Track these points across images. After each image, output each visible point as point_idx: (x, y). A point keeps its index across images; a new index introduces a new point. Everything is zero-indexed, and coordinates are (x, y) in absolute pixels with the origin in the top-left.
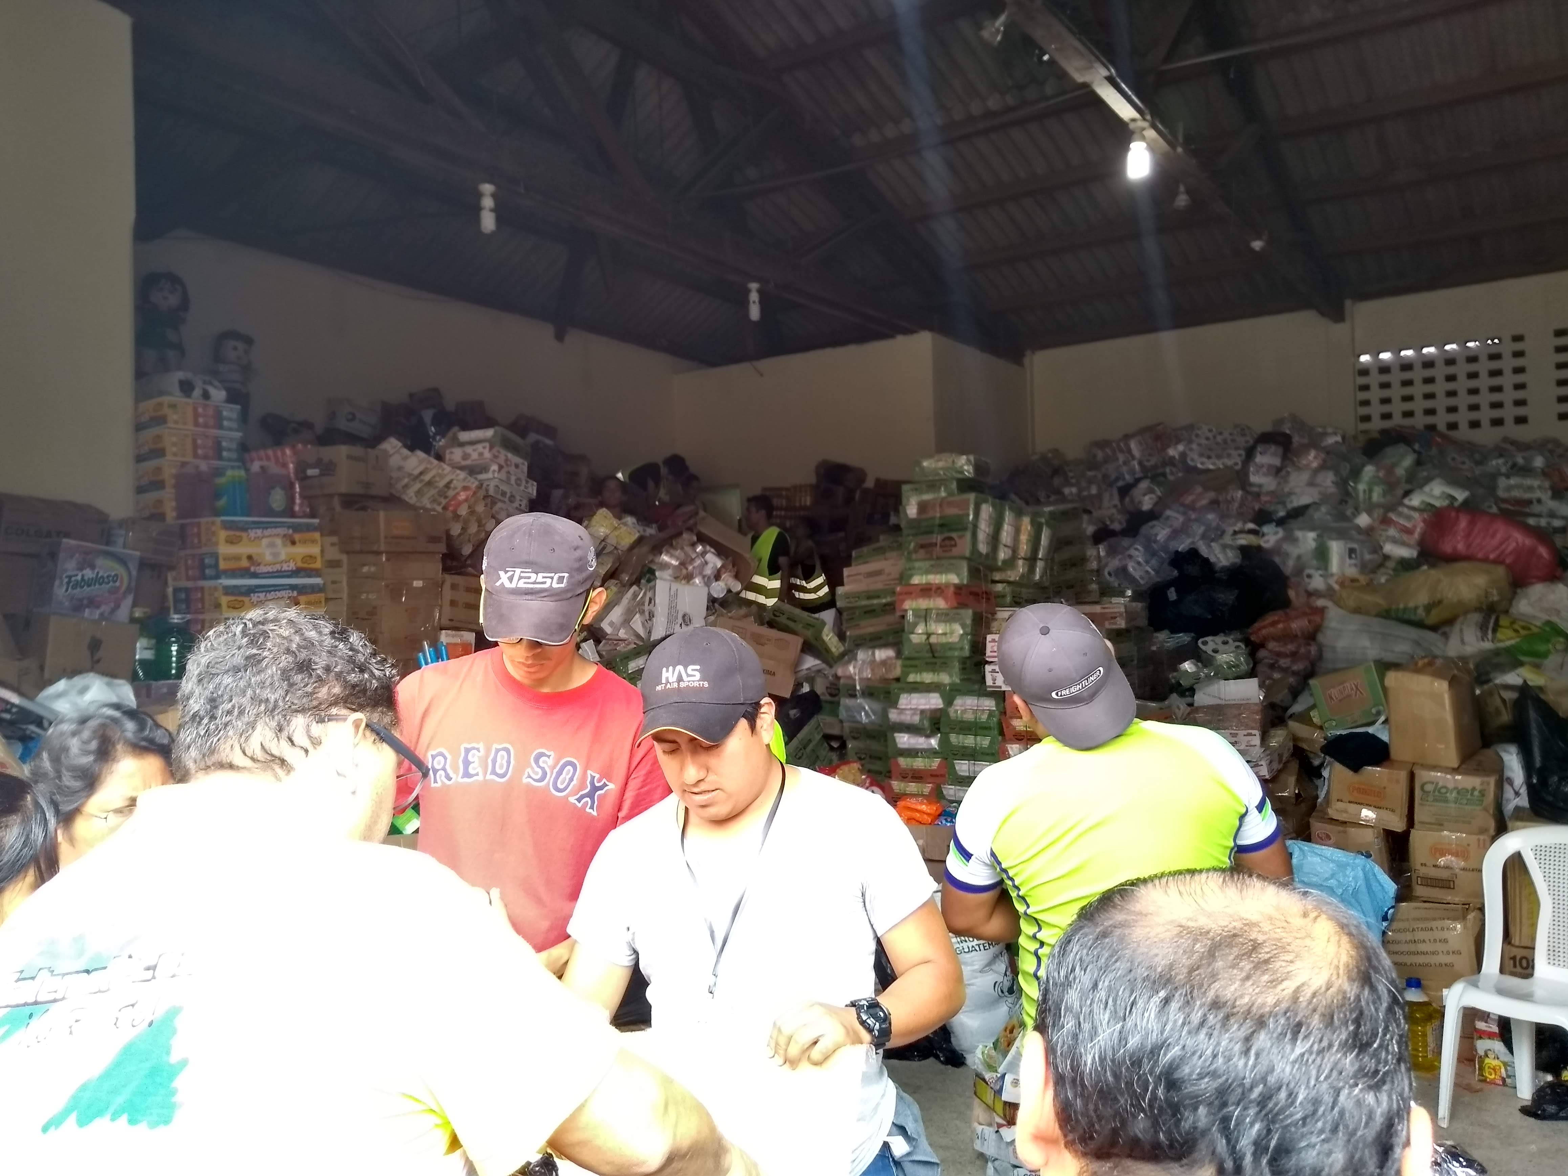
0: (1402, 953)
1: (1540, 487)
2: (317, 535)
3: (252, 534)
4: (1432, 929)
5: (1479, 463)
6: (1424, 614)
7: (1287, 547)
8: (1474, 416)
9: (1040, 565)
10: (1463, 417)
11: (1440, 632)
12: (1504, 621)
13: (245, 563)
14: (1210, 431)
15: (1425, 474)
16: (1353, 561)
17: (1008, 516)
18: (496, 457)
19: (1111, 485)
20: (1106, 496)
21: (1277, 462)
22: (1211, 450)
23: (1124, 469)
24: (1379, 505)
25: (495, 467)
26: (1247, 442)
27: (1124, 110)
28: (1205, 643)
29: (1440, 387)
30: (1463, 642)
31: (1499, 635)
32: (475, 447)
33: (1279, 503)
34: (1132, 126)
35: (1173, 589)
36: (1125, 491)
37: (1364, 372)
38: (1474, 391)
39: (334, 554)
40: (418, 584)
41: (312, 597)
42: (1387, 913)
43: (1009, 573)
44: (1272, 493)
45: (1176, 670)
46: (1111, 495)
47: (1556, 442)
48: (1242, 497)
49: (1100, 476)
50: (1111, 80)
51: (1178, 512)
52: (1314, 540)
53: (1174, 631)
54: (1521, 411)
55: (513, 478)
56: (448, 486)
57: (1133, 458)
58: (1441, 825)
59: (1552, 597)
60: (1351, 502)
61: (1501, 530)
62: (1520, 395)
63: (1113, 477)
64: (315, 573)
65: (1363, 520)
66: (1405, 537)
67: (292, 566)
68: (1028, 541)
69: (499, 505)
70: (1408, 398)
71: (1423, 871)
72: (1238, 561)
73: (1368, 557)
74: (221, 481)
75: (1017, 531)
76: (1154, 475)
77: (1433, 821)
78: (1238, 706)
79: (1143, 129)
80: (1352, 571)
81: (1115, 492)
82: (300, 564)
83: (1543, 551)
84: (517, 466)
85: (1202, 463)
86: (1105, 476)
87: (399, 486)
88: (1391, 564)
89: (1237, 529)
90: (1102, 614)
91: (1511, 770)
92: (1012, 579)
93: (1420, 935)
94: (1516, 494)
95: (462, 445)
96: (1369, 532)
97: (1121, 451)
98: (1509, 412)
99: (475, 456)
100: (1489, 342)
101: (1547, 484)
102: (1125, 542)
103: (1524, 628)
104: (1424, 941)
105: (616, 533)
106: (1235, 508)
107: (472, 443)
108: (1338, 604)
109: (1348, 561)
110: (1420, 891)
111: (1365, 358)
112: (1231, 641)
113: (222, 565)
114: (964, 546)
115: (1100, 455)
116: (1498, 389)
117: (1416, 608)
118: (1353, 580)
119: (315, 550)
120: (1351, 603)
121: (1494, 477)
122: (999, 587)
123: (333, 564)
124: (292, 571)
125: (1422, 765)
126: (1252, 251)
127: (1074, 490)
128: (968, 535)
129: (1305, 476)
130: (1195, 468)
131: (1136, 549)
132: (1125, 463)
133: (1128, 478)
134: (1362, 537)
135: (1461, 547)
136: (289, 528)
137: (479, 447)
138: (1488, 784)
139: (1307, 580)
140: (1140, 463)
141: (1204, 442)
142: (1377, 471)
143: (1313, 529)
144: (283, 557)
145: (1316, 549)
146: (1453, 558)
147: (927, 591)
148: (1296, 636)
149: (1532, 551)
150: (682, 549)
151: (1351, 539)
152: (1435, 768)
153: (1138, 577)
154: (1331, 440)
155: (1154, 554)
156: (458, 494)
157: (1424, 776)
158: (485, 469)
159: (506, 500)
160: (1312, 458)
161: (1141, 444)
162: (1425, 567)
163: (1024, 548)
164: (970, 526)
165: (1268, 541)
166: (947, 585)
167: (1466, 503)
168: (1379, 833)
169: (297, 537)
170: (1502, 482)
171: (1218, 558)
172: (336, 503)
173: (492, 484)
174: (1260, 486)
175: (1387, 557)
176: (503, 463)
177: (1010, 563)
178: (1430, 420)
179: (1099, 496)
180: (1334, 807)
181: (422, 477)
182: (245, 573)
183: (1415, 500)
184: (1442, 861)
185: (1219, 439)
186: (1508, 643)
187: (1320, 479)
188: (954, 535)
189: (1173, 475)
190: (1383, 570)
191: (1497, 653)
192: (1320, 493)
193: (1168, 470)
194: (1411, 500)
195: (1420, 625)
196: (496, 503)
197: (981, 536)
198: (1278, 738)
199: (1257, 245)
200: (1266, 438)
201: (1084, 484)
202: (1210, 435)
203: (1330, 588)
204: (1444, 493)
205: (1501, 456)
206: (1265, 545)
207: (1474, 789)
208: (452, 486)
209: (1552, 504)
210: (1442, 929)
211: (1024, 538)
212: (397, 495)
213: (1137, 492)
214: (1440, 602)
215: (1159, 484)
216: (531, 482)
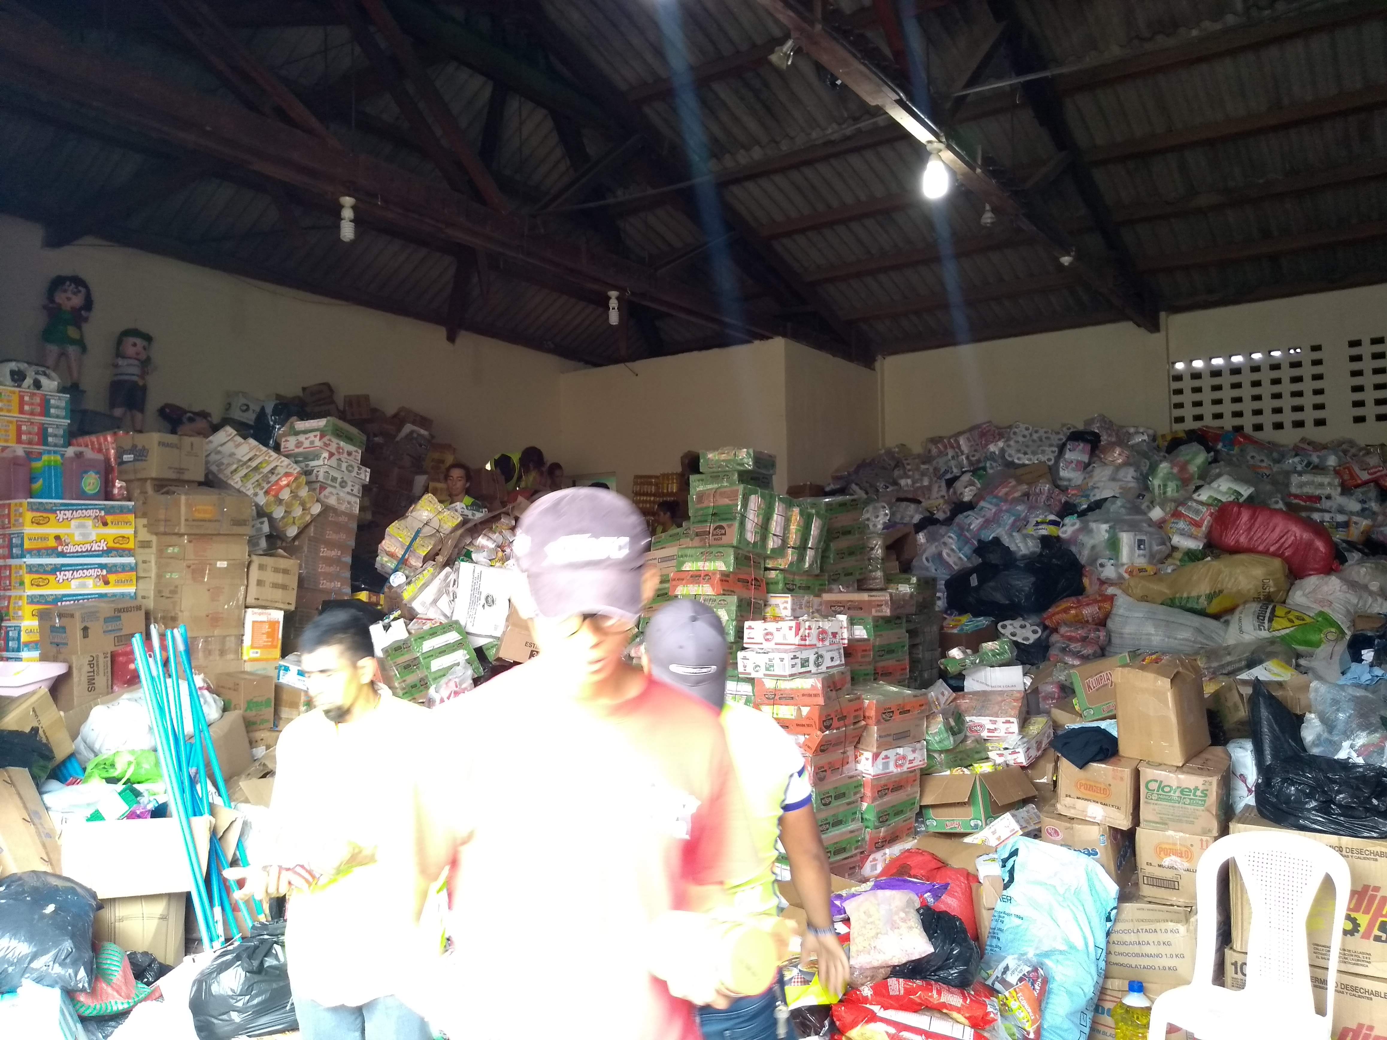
0: (1127, 954)
1: (1329, 484)
2: (131, 517)
3: (61, 516)
4: (1156, 931)
5: (1278, 461)
6: (1206, 603)
7: (1082, 537)
8: (1278, 418)
9: (810, 554)
10: (1268, 419)
11: (1222, 620)
12: (1280, 611)
13: (52, 543)
14: (1027, 429)
15: (1217, 470)
16: (1141, 552)
17: (778, 508)
18: (326, 445)
19: (940, 478)
20: (935, 488)
21: (1085, 458)
22: (1027, 446)
23: (953, 463)
24: (1174, 500)
25: (326, 455)
26: (1060, 440)
27: (920, 133)
28: (1004, 627)
29: (1247, 392)
30: (1241, 631)
31: (1275, 624)
32: (307, 436)
33: (1082, 496)
34: (929, 147)
35: (975, 576)
36: (950, 483)
37: (1178, 378)
38: (1277, 396)
39: (144, 535)
40: (222, 564)
41: (122, 576)
42: (1110, 913)
43: (780, 561)
44: (1078, 487)
45: (944, 655)
46: (940, 487)
47: (1352, 443)
48: (1049, 490)
49: (931, 470)
50: (900, 103)
51: (991, 503)
52: (1106, 531)
53: (976, 615)
54: (1320, 414)
55: (344, 466)
56: (272, 471)
57: (962, 453)
58: (1166, 824)
59: (1325, 588)
60: (1148, 496)
61: (1280, 525)
62: (1319, 399)
63: (943, 470)
64: (130, 552)
65: (1157, 513)
66: (1193, 529)
67: (103, 546)
68: (797, 530)
69: (329, 490)
70: (1218, 402)
71: (1148, 870)
72: (1038, 550)
73: (1156, 548)
74: (37, 465)
75: (788, 521)
76: (977, 470)
77: (1158, 820)
78: (1001, 693)
79: (940, 151)
80: (1141, 562)
81: (943, 484)
82: (111, 544)
83: (1320, 545)
84: (349, 454)
85: (1019, 459)
86: (936, 469)
87: (228, 472)
88: (1178, 555)
89: (1039, 520)
90: (870, 602)
91: (1245, 767)
92: (782, 567)
93: (1144, 937)
94: (1308, 490)
95: (297, 433)
96: (1160, 525)
97: (952, 447)
98: (1309, 415)
99: (307, 444)
100: (1292, 351)
101: (1337, 481)
102: (943, 529)
103: (1298, 618)
104: (1148, 943)
105: (440, 517)
106: (1042, 500)
107: (305, 432)
108: (1126, 592)
109: (1138, 552)
110: (1146, 890)
111: (1180, 366)
112: (1028, 625)
113: (27, 545)
114: (732, 536)
115: (934, 451)
116: (1299, 394)
117: (1199, 597)
118: (1141, 570)
119: (128, 531)
120: (1139, 592)
121: (1287, 474)
122: (773, 574)
123: (145, 545)
124: (103, 551)
125: (1148, 763)
126: (1061, 265)
127: (909, 481)
128: (736, 524)
129: (1108, 471)
130: (1012, 463)
131: (950, 537)
132: (953, 457)
133: (956, 471)
134: (1151, 529)
135: (1243, 539)
136: (100, 510)
137: (311, 435)
138: (1211, 784)
139: (1100, 569)
140: (967, 458)
141: (1021, 439)
142: (1172, 468)
143: (1106, 522)
144: (94, 537)
145: (1109, 539)
146: (1236, 550)
147: (697, 577)
148: (1087, 622)
149: (1310, 544)
150: (501, 533)
151: (1141, 531)
152: (1159, 766)
153: (951, 563)
154: (1139, 439)
155: (967, 541)
156: (280, 479)
157: (1148, 773)
158: (317, 457)
159: (337, 485)
160: (1117, 456)
161: (968, 439)
162: (1209, 558)
163: (793, 538)
164: (738, 516)
165: (1065, 532)
166: (714, 573)
167: (1250, 497)
168: (1104, 830)
169: (109, 519)
170: (1295, 479)
171: (1018, 547)
172: (149, 487)
173: (322, 470)
174: (1069, 480)
175: (1174, 549)
176: (334, 451)
177: (780, 551)
178: (1237, 422)
179: (929, 488)
180: (1062, 802)
181: (249, 463)
182: (52, 552)
183: (1204, 496)
184: (1167, 861)
185: (1035, 436)
186: (1283, 632)
187: (1121, 474)
188: (724, 524)
189: (992, 468)
190: (1170, 560)
191: (1272, 642)
192: (1121, 488)
193: (988, 465)
194: (1199, 495)
195: (1202, 613)
196: (325, 488)
197: (749, 526)
198: (1038, 725)
199: (1066, 260)
200: (1076, 436)
201: (917, 476)
202: (1026, 433)
203: (1121, 577)
204: (1230, 488)
205: (1296, 455)
206: (1063, 536)
207: (1196, 789)
208: (276, 472)
209: (1340, 500)
210: (1166, 931)
211: (793, 527)
212: (225, 480)
213: (958, 485)
214: (1221, 592)
215: (980, 478)
216: (364, 468)
